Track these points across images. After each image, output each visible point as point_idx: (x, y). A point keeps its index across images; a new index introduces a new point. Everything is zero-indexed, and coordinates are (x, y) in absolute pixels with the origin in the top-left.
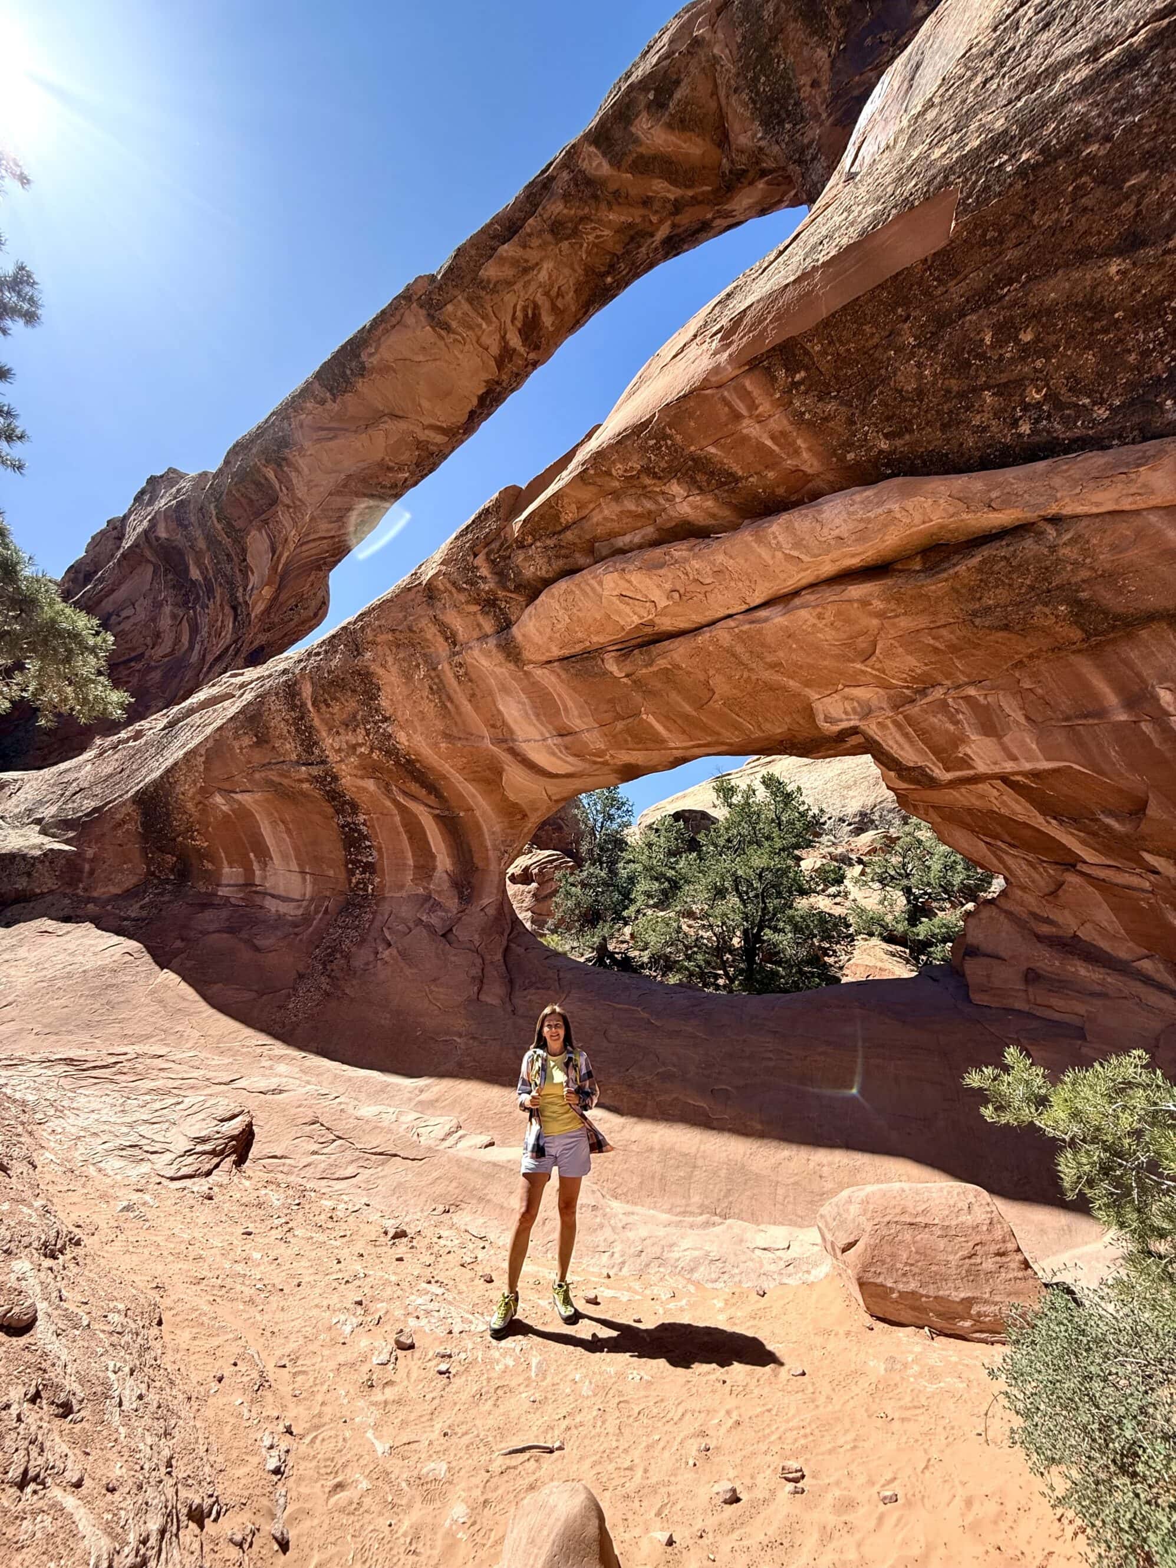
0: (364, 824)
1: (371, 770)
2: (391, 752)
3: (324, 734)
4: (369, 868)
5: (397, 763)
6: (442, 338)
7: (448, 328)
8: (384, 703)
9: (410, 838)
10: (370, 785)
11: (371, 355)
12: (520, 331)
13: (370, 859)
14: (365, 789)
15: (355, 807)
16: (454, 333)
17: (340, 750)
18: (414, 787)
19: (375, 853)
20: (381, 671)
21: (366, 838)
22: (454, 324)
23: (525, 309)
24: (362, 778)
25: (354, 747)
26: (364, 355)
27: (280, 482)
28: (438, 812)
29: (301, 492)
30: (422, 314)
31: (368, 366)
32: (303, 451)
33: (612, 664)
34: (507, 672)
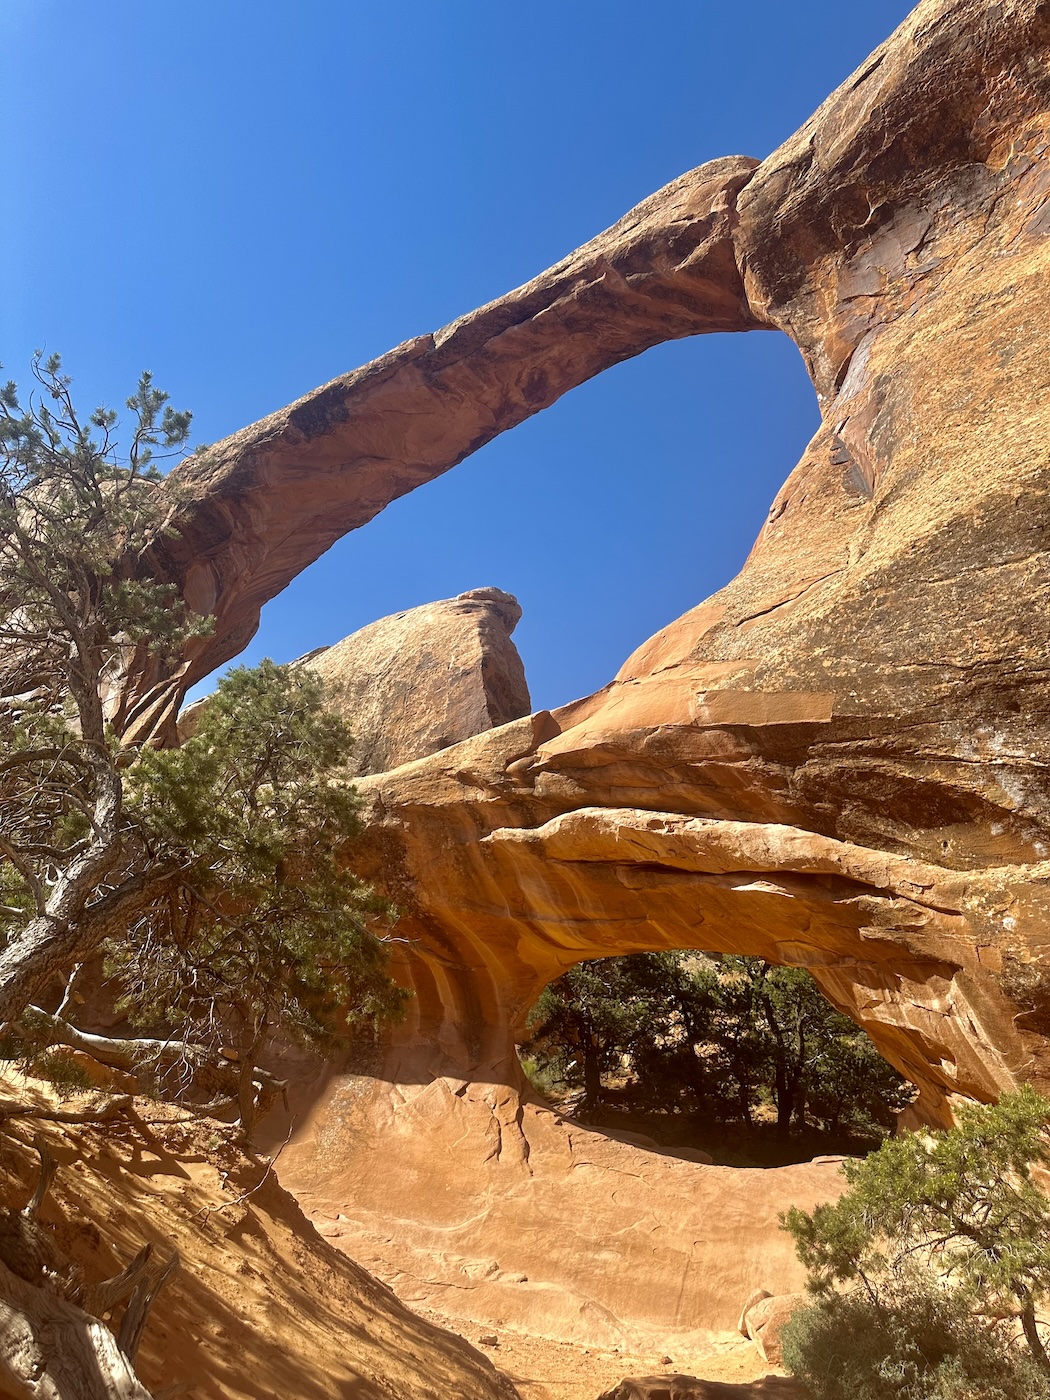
2: (412, 909)
5: (416, 917)
6: (438, 396)
7: (446, 389)
8: (409, 864)
9: (420, 988)
11: (355, 403)
12: (523, 390)
16: (452, 392)
18: (429, 940)
20: (410, 837)
22: (452, 385)
23: (531, 375)
26: (348, 404)
27: (236, 518)
28: (450, 964)
29: (260, 528)
30: (418, 373)
31: (351, 412)
32: (266, 491)
33: (624, 878)
34: (531, 861)
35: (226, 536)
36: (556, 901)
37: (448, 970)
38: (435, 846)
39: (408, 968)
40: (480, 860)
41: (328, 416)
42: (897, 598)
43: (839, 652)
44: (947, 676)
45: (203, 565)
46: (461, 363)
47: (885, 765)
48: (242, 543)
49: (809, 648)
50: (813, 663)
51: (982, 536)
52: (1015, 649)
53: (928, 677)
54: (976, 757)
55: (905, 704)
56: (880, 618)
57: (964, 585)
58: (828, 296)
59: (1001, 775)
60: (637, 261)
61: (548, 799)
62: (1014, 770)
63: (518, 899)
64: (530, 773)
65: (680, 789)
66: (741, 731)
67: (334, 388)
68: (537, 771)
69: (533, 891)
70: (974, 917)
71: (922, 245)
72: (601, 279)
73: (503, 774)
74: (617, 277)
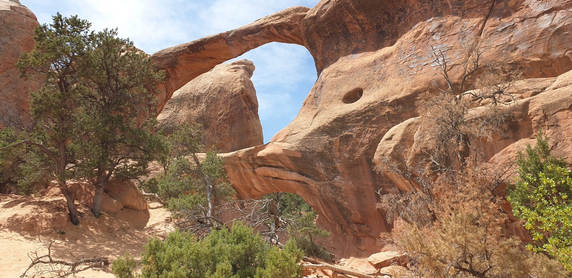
6: (230, 47)
11: (207, 46)
12: (253, 46)
20: (228, 169)
22: (234, 45)
26: (205, 46)
27: (172, 72)
29: (179, 75)
30: (224, 41)
32: (181, 66)
33: (271, 179)
34: (254, 175)
35: (169, 77)
36: (259, 183)
38: (234, 171)
40: (243, 175)
41: (199, 49)
42: (311, 139)
43: (302, 146)
44: (315, 153)
45: (162, 84)
46: (236, 40)
47: (308, 165)
48: (174, 79)
49: (299, 145)
50: (299, 147)
51: (322, 131)
52: (323, 150)
53: (313, 153)
54: (318, 166)
55: (310, 156)
56: (308, 142)
57: (319, 139)
58: (320, 49)
59: (321, 168)
60: (280, 29)
61: (257, 164)
62: (323, 168)
63: (251, 182)
64: (253, 159)
65: (280, 164)
66: (289, 156)
67: (201, 42)
68: (255, 159)
69: (254, 181)
70: (318, 189)
71: (338, 44)
72: (271, 30)
73: (247, 158)
74: (275, 31)
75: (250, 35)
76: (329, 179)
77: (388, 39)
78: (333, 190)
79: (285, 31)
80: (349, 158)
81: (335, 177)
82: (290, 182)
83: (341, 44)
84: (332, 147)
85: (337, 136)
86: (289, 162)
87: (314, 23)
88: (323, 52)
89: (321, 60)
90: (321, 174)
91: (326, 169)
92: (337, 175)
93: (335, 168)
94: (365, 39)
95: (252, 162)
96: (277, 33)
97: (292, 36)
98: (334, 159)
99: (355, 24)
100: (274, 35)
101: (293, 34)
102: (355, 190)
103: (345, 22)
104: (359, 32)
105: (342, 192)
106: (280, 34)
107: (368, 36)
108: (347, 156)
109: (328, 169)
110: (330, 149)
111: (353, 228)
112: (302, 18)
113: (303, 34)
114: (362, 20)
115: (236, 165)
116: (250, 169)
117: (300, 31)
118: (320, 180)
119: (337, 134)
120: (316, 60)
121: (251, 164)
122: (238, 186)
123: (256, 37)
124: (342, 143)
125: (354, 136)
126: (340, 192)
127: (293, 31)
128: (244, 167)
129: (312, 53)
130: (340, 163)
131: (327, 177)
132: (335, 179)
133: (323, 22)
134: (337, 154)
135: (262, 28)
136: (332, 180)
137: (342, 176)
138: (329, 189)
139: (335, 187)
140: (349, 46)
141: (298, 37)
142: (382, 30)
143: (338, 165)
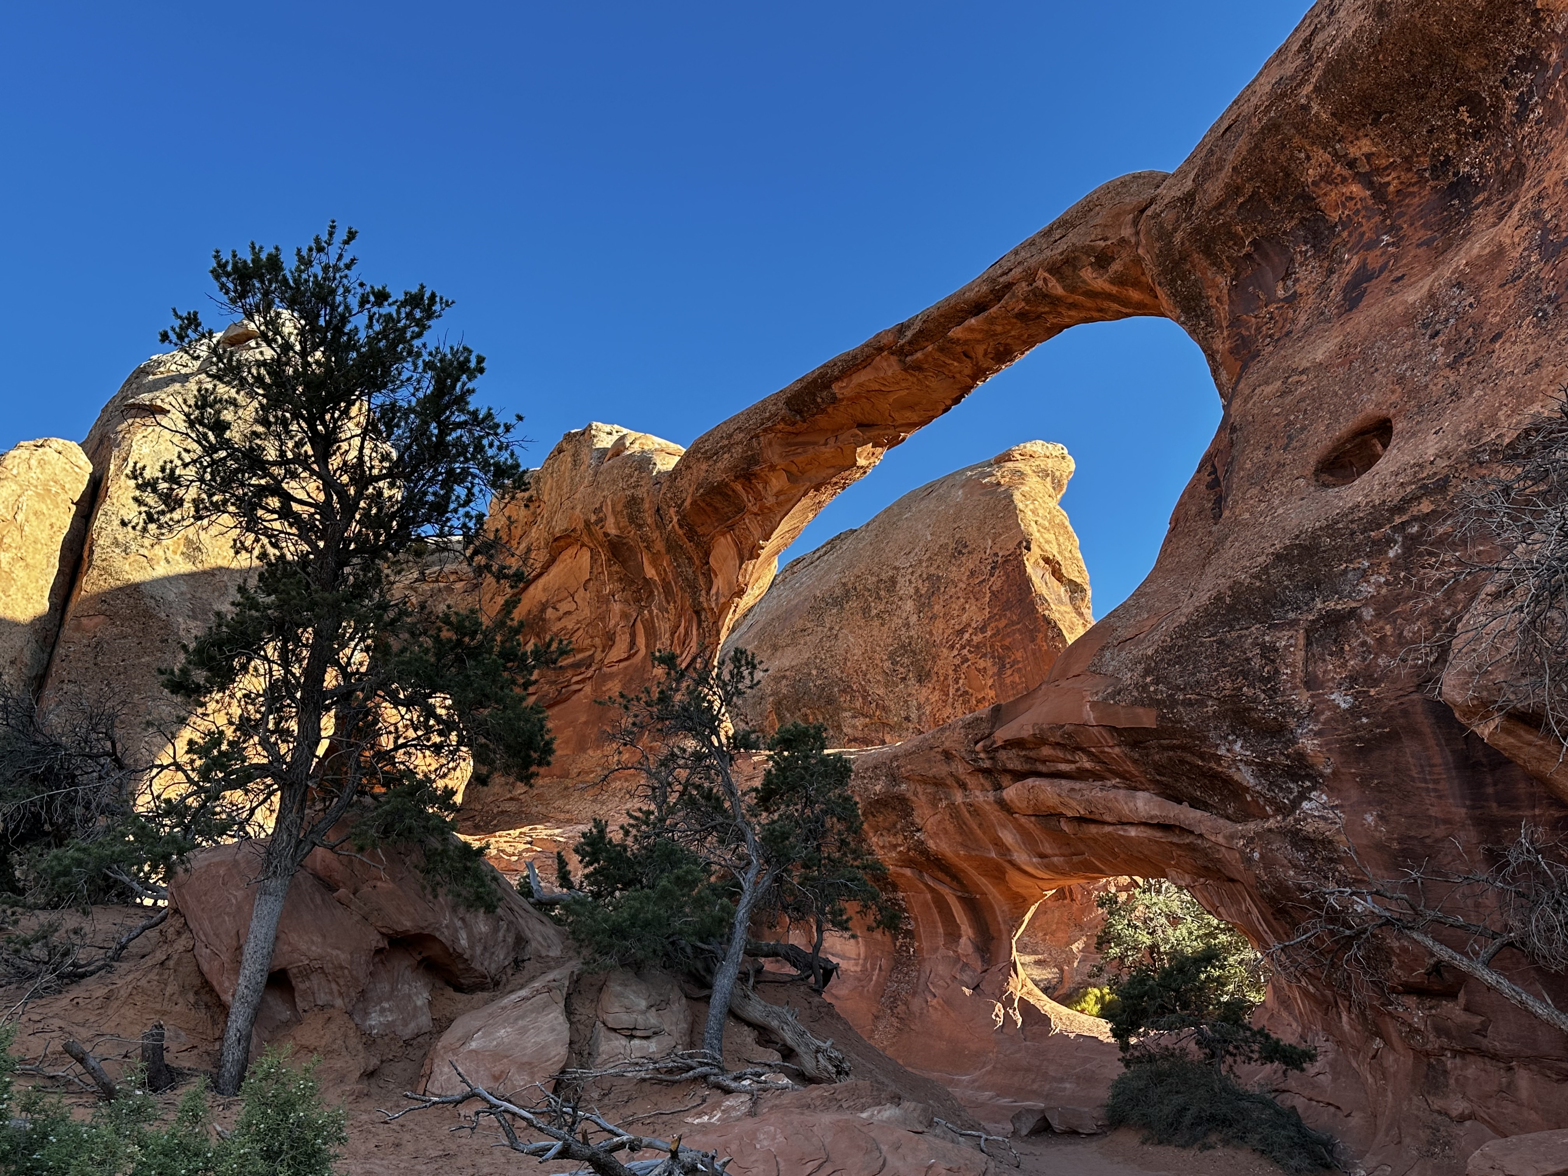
0: (903, 900)
1: (909, 862)
2: (924, 851)
3: (871, 834)
4: (909, 934)
5: (928, 859)
6: (913, 375)
7: (919, 369)
8: (918, 820)
9: (939, 912)
10: (908, 872)
12: (991, 357)
13: (909, 927)
14: (903, 875)
15: (895, 888)
16: (924, 371)
17: (883, 847)
18: (940, 875)
19: (912, 923)
20: (914, 798)
21: (905, 910)
22: (925, 366)
24: (901, 867)
25: (895, 846)
26: (835, 388)
27: (748, 493)
28: (959, 894)
30: (893, 359)
31: (839, 396)
32: (772, 468)
33: (1065, 826)
34: (1002, 815)
35: (741, 509)
36: (1024, 844)
37: (959, 898)
38: (935, 806)
39: (929, 896)
40: (968, 815)
41: (819, 400)
42: (1188, 646)
43: (1156, 682)
44: (1210, 703)
45: (723, 534)
46: (930, 348)
47: (1189, 757)
48: (756, 514)
49: (1144, 677)
50: (1145, 687)
51: (1231, 608)
52: (1241, 689)
53: (1202, 703)
54: (1229, 755)
55: (1191, 719)
56: (1179, 660)
57: (1220, 642)
58: (1223, 312)
59: (1241, 766)
60: (1067, 271)
61: (1006, 771)
62: (1247, 763)
63: (998, 843)
64: (992, 752)
65: (1088, 765)
66: (1112, 729)
67: (822, 375)
68: (996, 750)
69: (1008, 837)
70: (1242, 852)
71: (1287, 275)
72: (1040, 283)
73: (973, 752)
74: (1053, 282)
75: (973, 321)
76: (1279, 809)
77: (1488, 202)
78: (1301, 856)
79: (1087, 274)
80: (1354, 712)
81: (1303, 796)
82: (1133, 832)
83: (1301, 273)
84: (1277, 671)
85: (1293, 624)
86: (1117, 750)
87: (1188, 219)
88: (1235, 322)
89: (1231, 351)
90: (1247, 789)
91: (1263, 769)
92: (1313, 788)
93: (1301, 756)
94: (1392, 230)
95: (987, 764)
96: (1059, 291)
97: (1114, 290)
98: (1292, 722)
99: (1344, 180)
100: (1055, 301)
101: (1120, 280)
102: (1395, 845)
103: (1303, 185)
104: (1366, 208)
105: (1340, 860)
106: (1073, 290)
107: (1402, 215)
108: (1342, 701)
109: (1268, 766)
110: (1268, 680)
111: (1405, 1016)
112: (1142, 211)
113: (1151, 270)
114: (1369, 156)
115: (938, 783)
116: (984, 790)
117: (1138, 261)
118: (1244, 815)
119: (1292, 615)
120: (1211, 356)
121: (987, 772)
122: (955, 860)
123: (992, 321)
124: (1316, 649)
125: (1368, 614)
126: (1331, 860)
127: (1116, 266)
128: (963, 786)
129: (1192, 332)
130: (1318, 734)
131: (1271, 802)
132: (1306, 805)
133: (1220, 205)
134: (1302, 699)
135: (1009, 286)
136: (1292, 811)
137: (1331, 791)
138: (1283, 850)
139: (1307, 839)
140: (1331, 272)
141: (1136, 284)
142: (1456, 174)
143: (1309, 744)
